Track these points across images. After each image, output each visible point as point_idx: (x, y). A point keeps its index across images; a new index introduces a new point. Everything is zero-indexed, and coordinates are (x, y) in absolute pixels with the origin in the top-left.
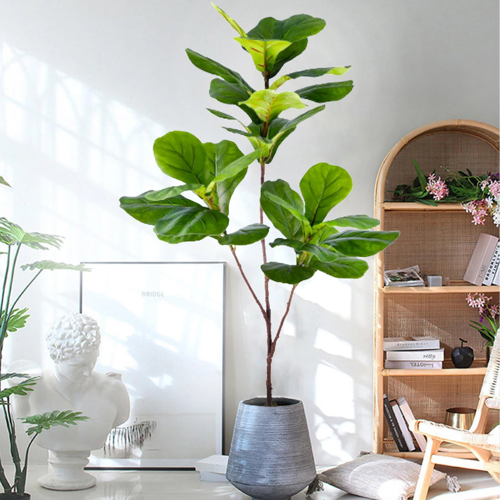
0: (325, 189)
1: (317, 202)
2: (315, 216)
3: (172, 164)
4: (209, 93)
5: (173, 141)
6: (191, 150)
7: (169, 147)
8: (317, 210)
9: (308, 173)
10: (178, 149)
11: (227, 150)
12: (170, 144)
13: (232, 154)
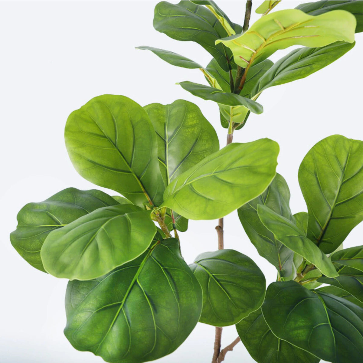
0: (343, 184)
1: (330, 208)
2: (324, 232)
3: (98, 160)
4: (152, 25)
5: (99, 116)
6: (130, 128)
7: (92, 129)
8: (329, 221)
9: (311, 153)
10: (107, 131)
11: (185, 118)
12: (94, 122)
13: (193, 126)
